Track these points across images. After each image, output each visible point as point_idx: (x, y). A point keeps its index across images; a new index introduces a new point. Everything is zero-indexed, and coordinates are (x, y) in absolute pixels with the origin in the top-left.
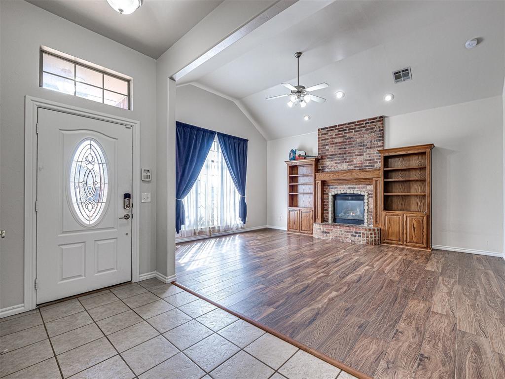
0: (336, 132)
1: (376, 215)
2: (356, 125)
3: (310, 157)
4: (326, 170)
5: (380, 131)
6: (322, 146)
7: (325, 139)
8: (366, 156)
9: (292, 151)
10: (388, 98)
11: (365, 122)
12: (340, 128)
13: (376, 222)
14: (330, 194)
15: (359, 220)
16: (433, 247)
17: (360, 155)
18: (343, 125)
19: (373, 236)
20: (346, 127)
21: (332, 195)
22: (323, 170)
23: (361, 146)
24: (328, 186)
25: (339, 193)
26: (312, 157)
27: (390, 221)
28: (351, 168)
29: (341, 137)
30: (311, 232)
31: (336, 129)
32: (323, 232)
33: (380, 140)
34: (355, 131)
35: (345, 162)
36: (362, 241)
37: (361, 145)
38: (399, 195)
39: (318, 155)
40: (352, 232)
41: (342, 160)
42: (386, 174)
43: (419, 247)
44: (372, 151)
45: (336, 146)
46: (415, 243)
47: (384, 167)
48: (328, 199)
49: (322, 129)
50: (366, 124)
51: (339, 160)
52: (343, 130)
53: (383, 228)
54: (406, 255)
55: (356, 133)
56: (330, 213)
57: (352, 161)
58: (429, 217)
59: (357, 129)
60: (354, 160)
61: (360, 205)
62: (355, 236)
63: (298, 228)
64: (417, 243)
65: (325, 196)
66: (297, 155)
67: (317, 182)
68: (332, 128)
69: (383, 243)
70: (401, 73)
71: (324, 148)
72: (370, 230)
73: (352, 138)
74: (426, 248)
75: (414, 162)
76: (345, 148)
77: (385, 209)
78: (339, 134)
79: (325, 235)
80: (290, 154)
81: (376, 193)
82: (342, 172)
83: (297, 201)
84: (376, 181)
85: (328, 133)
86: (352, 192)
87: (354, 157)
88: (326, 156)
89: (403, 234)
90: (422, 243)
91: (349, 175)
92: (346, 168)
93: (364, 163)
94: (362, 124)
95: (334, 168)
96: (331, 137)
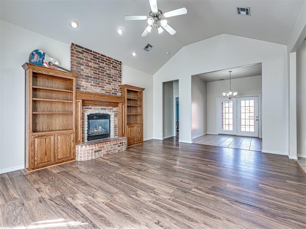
0: (92, 57)
1: (122, 128)
2: (106, 59)
4: (82, 90)
5: (120, 71)
7: (80, 58)
8: (112, 86)
9: (37, 52)
11: (112, 60)
13: (123, 133)
15: (105, 134)
17: (109, 84)
18: (97, 53)
20: (100, 57)
21: (88, 115)
24: (84, 105)
28: (103, 93)
29: (95, 63)
30: (72, 158)
31: (91, 54)
35: (99, 86)
37: (110, 76)
41: (96, 84)
44: (116, 83)
45: (91, 70)
46: (139, 141)
48: (84, 119)
49: (76, 45)
50: (113, 62)
51: (94, 83)
52: (97, 58)
53: (127, 136)
55: (107, 66)
56: (86, 132)
59: (107, 63)
60: (105, 87)
66: (46, 61)
67: (77, 100)
68: (88, 51)
71: (78, 66)
73: (104, 68)
81: (122, 113)
82: (96, 94)
84: (123, 105)
85: (83, 53)
87: (105, 84)
88: (82, 75)
89: (135, 138)
91: (107, 98)
92: (99, 92)
93: (112, 91)
94: (110, 61)
95: (89, 89)
96: (86, 59)
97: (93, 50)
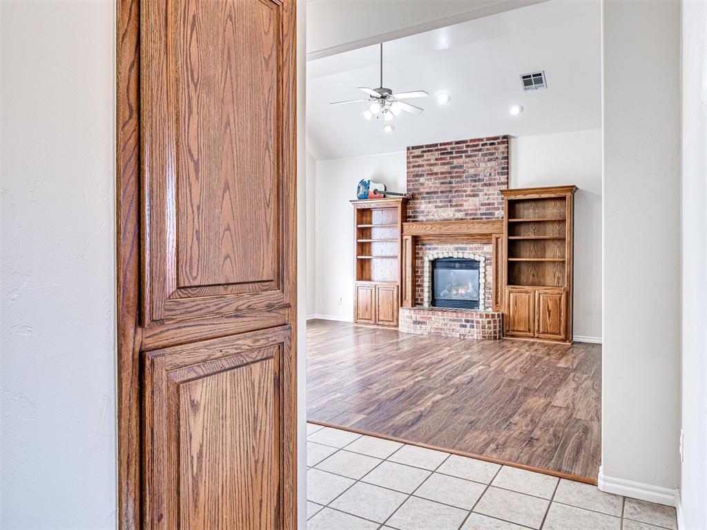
0: (437, 155)
1: (497, 293)
2: (468, 146)
3: (394, 194)
4: (420, 218)
5: (503, 158)
6: (413, 177)
7: (419, 166)
8: (482, 198)
9: (362, 182)
10: (515, 111)
11: (481, 143)
12: (444, 149)
13: (497, 303)
14: (426, 259)
15: (471, 301)
16: (575, 339)
17: (474, 196)
18: (448, 144)
19: (492, 325)
20: (452, 148)
21: (430, 261)
22: (414, 217)
23: (475, 181)
24: (424, 245)
25: (441, 257)
26: (397, 194)
27: (516, 302)
28: (460, 217)
29: (444, 164)
30: (395, 323)
31: (436, 150)
32: (415, 322)
33: (503, 174)
34: (466, 157)
35: (451, 205)
36: (475, 334)
37: (475, 179)
38: (529, 262)
39: (406, 192)
40: (461, 321)
41: (446, 202)
42: (513, 228)
43: (556, 340)
44: (491, 190)
45: (436, 179)
46: (550, 333)
47: (509, 218)
48: (423, 267)
49: (413, 148)
50: (483, 145)
51: (441, 201)
52: (448, 153)
53: (506, 312)
54: (536, 350)
55: (467, 160)
56: (426, 290)
57: (461, 205)
58: (569, 295)
59: (469, 153)
60: (465, 204)
61: (473, 278)
62: (465, 326)
63: (373, 318)
64: (553, 334)
65: (418, 262)
66: (371, 190)
67: (404, 237)
68: (430, 148)
69: (507, 336)
70: (532, 78)
71: (416, 181)
72: (487, 316)
73: (461, 167)
74: (564, 340)
75: (551, 211)
76: (451, 183)
77: (509, 283)
78: (441, 159)
79: (418, 326)
80: (359, 187)
81: (497, 258)
82: (446, 222)
83: (370, 270)
84: (497, 239)
85: (423, 156)
86: (461, 256)
87: (465, 198)
88: (420, 194)
89: (534, 321)
90: (560, 334)
91: (457, 227)
92: (452, 216)
93: (480, 209)
94: (477, 145)
95: (433, 215)
96: (428, 162)
97: (439, 142)
